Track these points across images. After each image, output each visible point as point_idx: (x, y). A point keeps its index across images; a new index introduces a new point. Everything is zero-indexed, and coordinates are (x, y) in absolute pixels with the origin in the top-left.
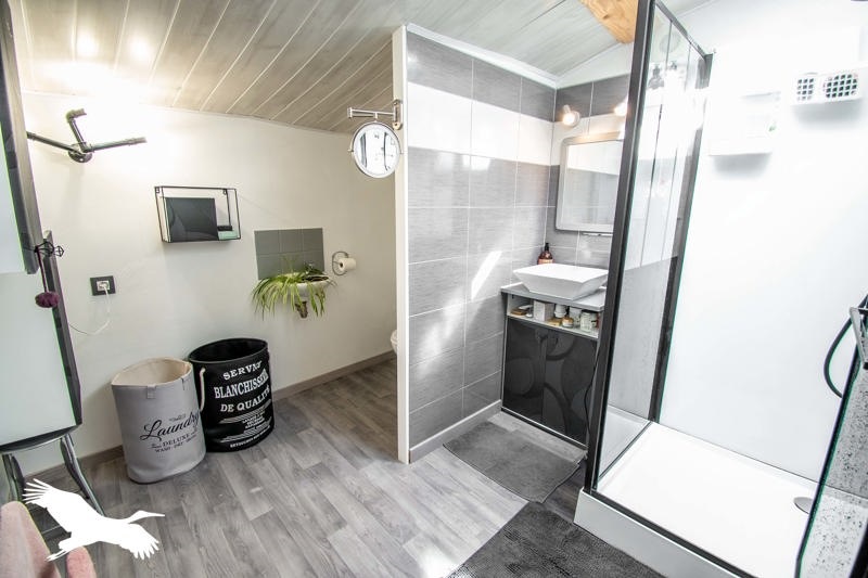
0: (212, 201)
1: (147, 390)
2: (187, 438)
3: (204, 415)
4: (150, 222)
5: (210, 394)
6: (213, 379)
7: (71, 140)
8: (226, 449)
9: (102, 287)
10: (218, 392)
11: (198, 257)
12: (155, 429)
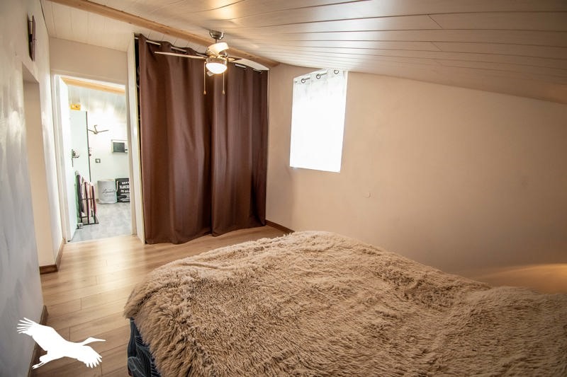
0: (123, 144)
1: (105, 182)
2: (112, 196)
3: (117, 193)
4: (110, 148)
5: (119, 187)
6: (120, 184)
7: (94, 130)
8: (121, 202)
9: (98, 161)
10: (121, 187)
11: (120, 156)
12: (105, 191)
